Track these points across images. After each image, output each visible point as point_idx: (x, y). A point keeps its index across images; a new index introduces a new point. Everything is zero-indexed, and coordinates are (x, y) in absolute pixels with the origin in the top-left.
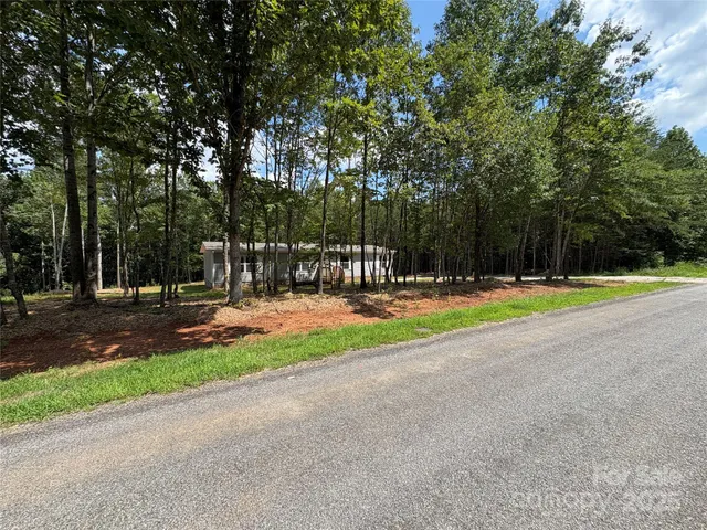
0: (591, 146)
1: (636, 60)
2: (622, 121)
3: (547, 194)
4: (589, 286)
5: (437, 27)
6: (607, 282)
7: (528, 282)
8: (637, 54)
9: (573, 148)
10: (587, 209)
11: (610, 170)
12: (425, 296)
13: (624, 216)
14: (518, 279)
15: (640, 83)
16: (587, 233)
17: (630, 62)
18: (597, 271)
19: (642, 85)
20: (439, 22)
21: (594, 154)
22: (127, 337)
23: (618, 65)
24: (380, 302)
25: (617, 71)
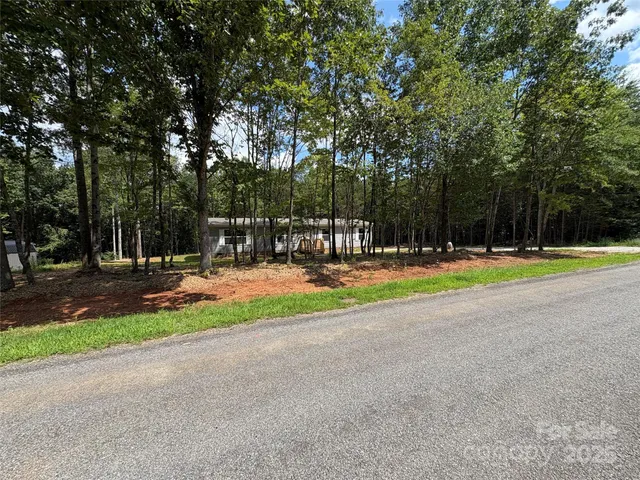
0: (564, 114)
1: (611, 22)
2: (600, 86)
3: (510, 165)
4: (563, 257)
5: (402, 9)
6: (584, 253)
7: (499, 254)
8: (613, 15)
9: (544, 118)
10: (563, 179)
11: (587, 138)
12: (384, 266)
13: (605, 184)
14: (489, 250)
15: (619, 45)
16: (564, 204)
17: (605, 23)
18: (580, 242)
19: (622, 47)
20: (402, 4)
21: (566, 122)
22: (101, 301)
23: (591, 28)
24: (338, 271)
25: (591, 35)
